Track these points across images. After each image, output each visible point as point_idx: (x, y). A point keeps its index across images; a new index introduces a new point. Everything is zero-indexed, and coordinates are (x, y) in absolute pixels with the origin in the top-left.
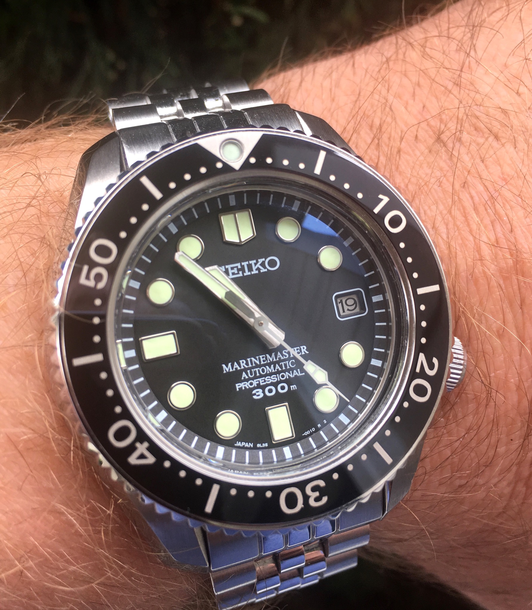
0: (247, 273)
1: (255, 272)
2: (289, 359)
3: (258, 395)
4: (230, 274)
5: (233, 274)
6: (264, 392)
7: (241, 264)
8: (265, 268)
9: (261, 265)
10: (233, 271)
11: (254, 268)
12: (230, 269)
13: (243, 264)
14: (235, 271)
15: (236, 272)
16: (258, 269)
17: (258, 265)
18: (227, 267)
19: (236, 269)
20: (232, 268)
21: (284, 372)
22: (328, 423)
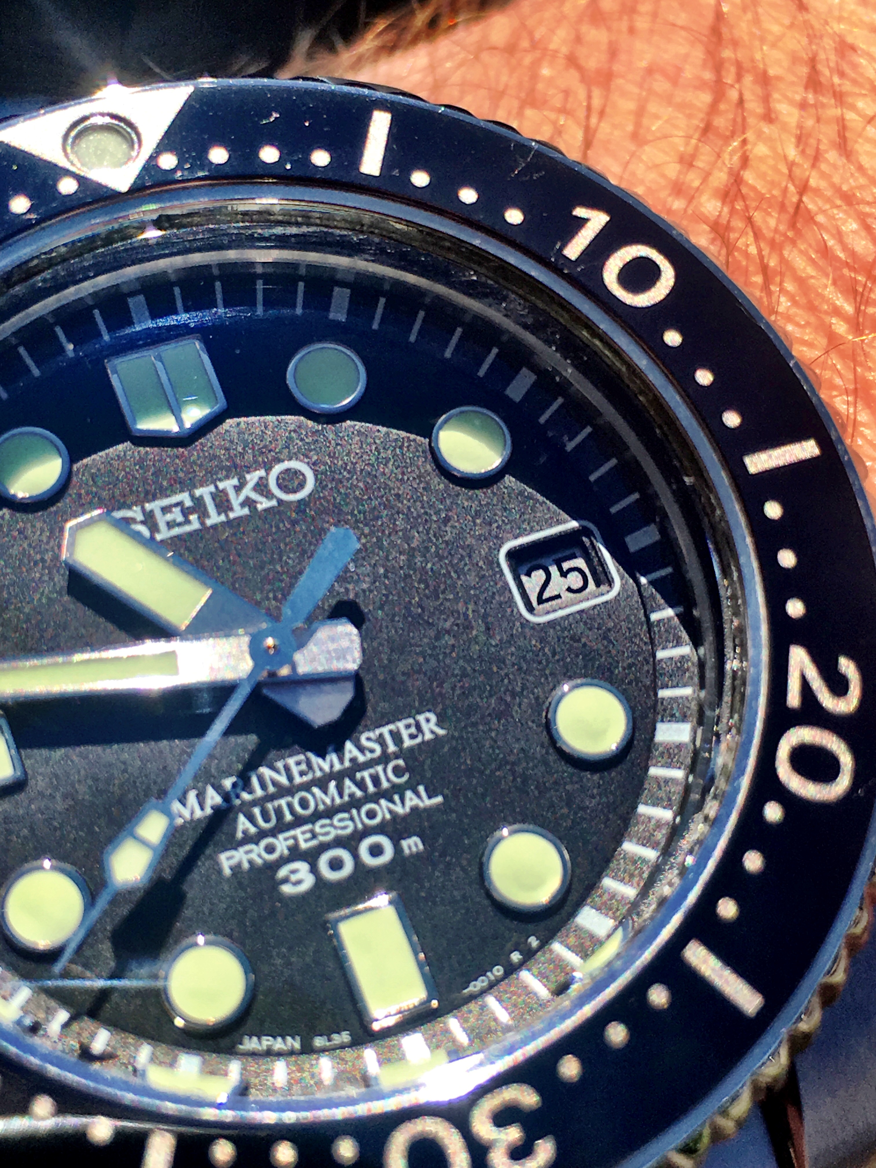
0: (214, 518)
1: (238, 512)
2: (385, 759)
3: (299, 882)
4: (162, 526)
5: (170, 525)
6: (314, 870)
7: (192, 497)
8: (269, 495)
9: (255, 489)
10: (169, 517)
11: (235, 501)
12: (158, 514)
13: (198, 492)
14: (176, 515)
15: (180, 519)
16: (248, 503)
17: (248, 491)
18: (148, 506)
19: (177, 510)
20: (165, 510)
21: (375, 798)
22: (545, 942)
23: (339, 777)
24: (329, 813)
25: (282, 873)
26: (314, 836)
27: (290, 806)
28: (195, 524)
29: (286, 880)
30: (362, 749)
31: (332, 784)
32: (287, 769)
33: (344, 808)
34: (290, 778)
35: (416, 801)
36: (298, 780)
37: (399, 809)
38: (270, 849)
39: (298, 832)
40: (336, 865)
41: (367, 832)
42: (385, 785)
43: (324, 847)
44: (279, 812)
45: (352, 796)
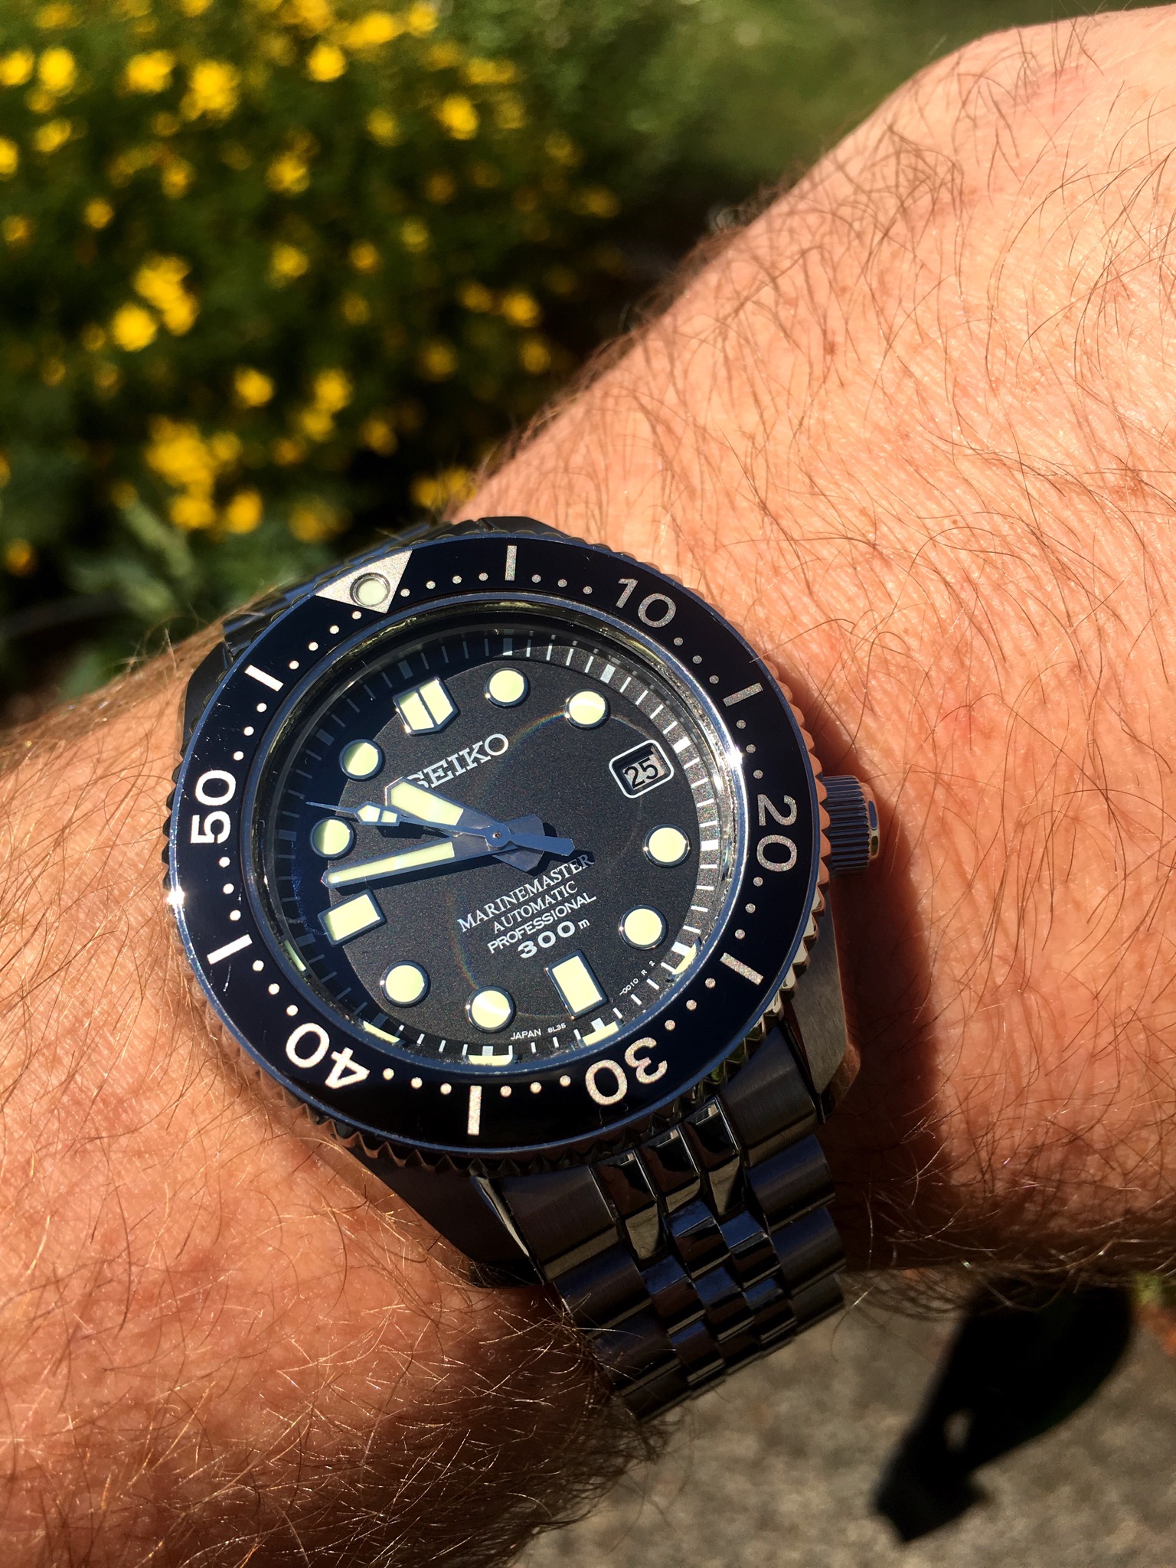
0: (460, 771)
1: (472, 766)
2: (564, 882)
3: (529, 951)
4: (434, 780)
5: (439, 778)
6: (536, 944)
7: (447, 761)
8: (486, 754)
9: (478, 752)
10: (437, 775)
11: (469, 760)
12: (431, 774)
13: (449, 759)
14: (441, 773)
15: (442, 774)
16: (476, 760)
17: (474, 754)
18: (425, 771)
19: (440, 770)
20: (434, 771)
21: (562, 903)
22: (658, 963)
23: (542, 895)
24: (540, 913)
25: (520, 948)
26: (534, 927)
27: (519, 913)
28: (450, 776)
29: (523, 952)
30: (552, 879)
31: (539, 900)
32: (515, 894)
33: (547, 910)
34: (517, 898)
35: (583, 901)
36: (522, 899)
37: (575, 907)
38: (512, 937)
39: (525, 926)
40: (546, 940)
41: (561, 920)
42: (566, 895)
43: (540, 932)
44: (514, 917)
45: (550, 903)
